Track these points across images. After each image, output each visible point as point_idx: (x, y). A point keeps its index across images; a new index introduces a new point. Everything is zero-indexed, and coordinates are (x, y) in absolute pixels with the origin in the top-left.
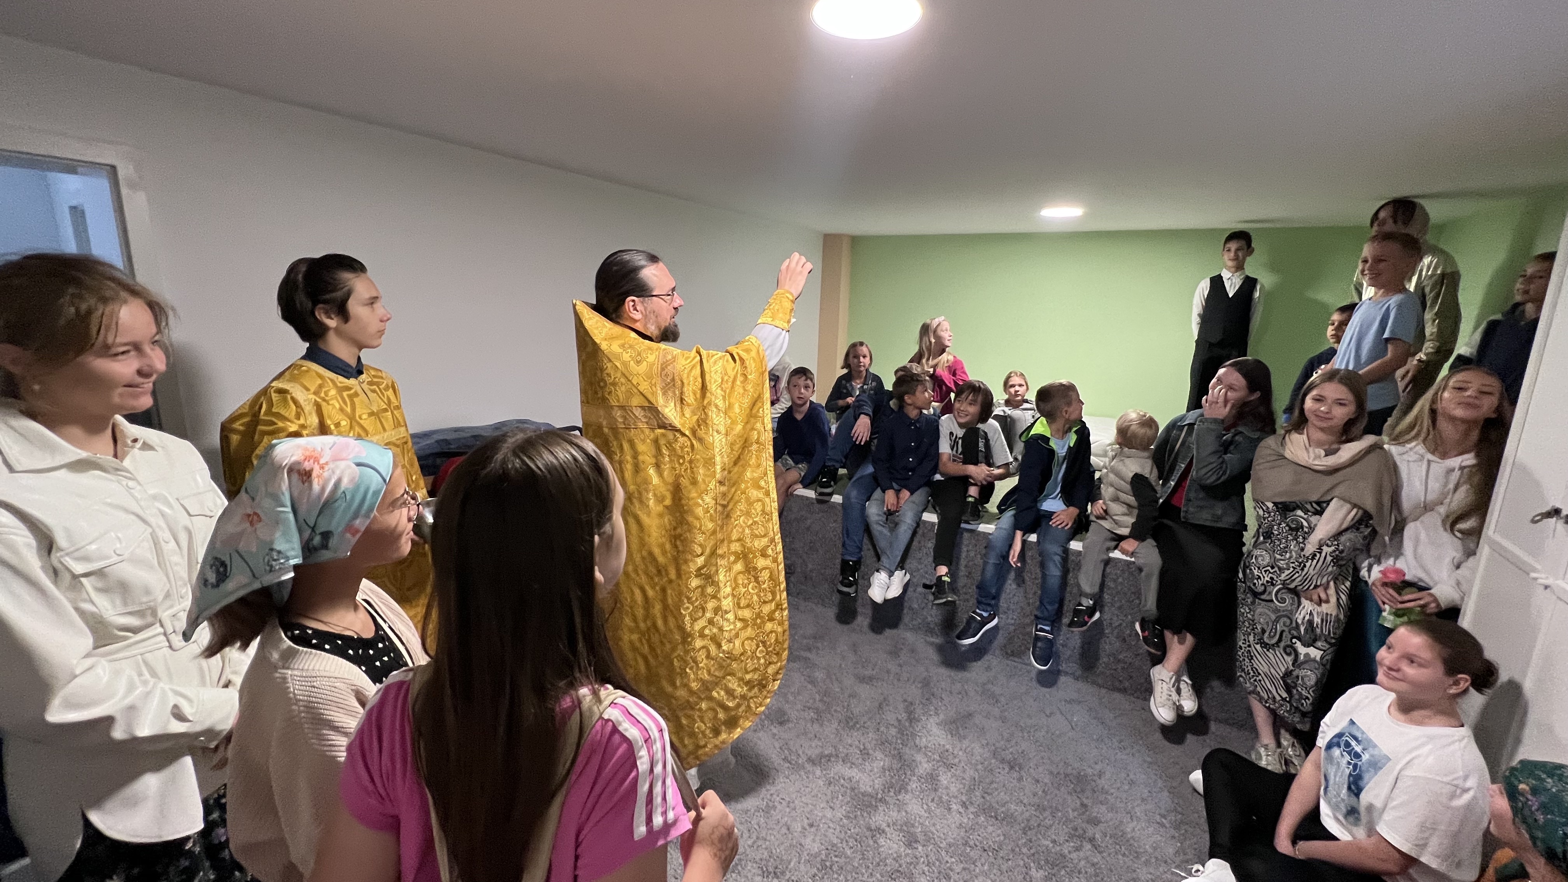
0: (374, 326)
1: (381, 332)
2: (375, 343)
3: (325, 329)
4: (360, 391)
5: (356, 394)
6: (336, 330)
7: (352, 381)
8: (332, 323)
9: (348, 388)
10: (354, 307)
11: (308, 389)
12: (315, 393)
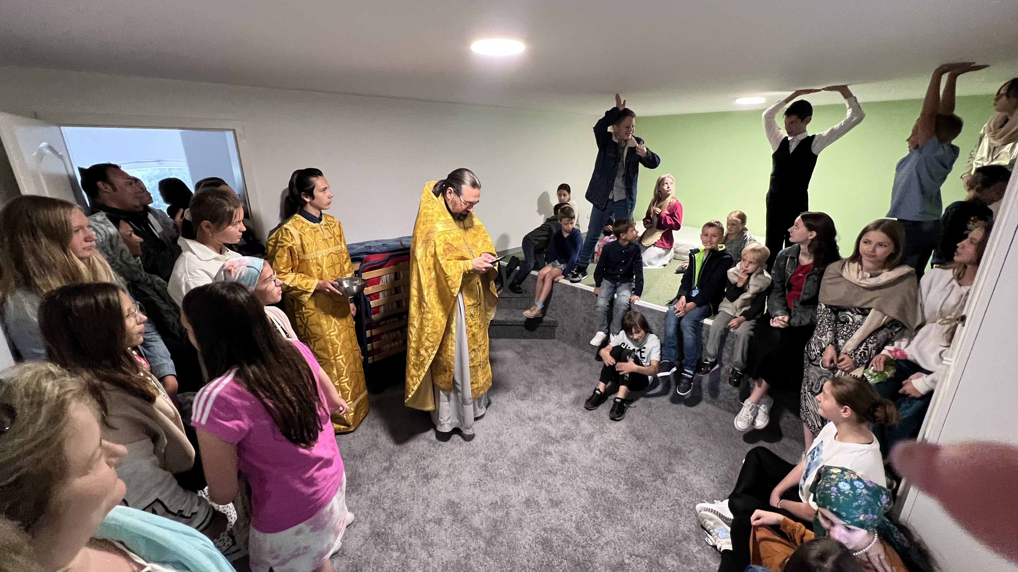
0: (326, 200)
1: (329, 204)
2: (326, 207)
3: (306, 203)
4: (320, 229)
5: (318, 231)
6: (310, 202)
7: (316, 225)
8: (308, 200)
9: (315, 228)
10: (316, 192)
11: (297, 229)
12: (299, 230)
